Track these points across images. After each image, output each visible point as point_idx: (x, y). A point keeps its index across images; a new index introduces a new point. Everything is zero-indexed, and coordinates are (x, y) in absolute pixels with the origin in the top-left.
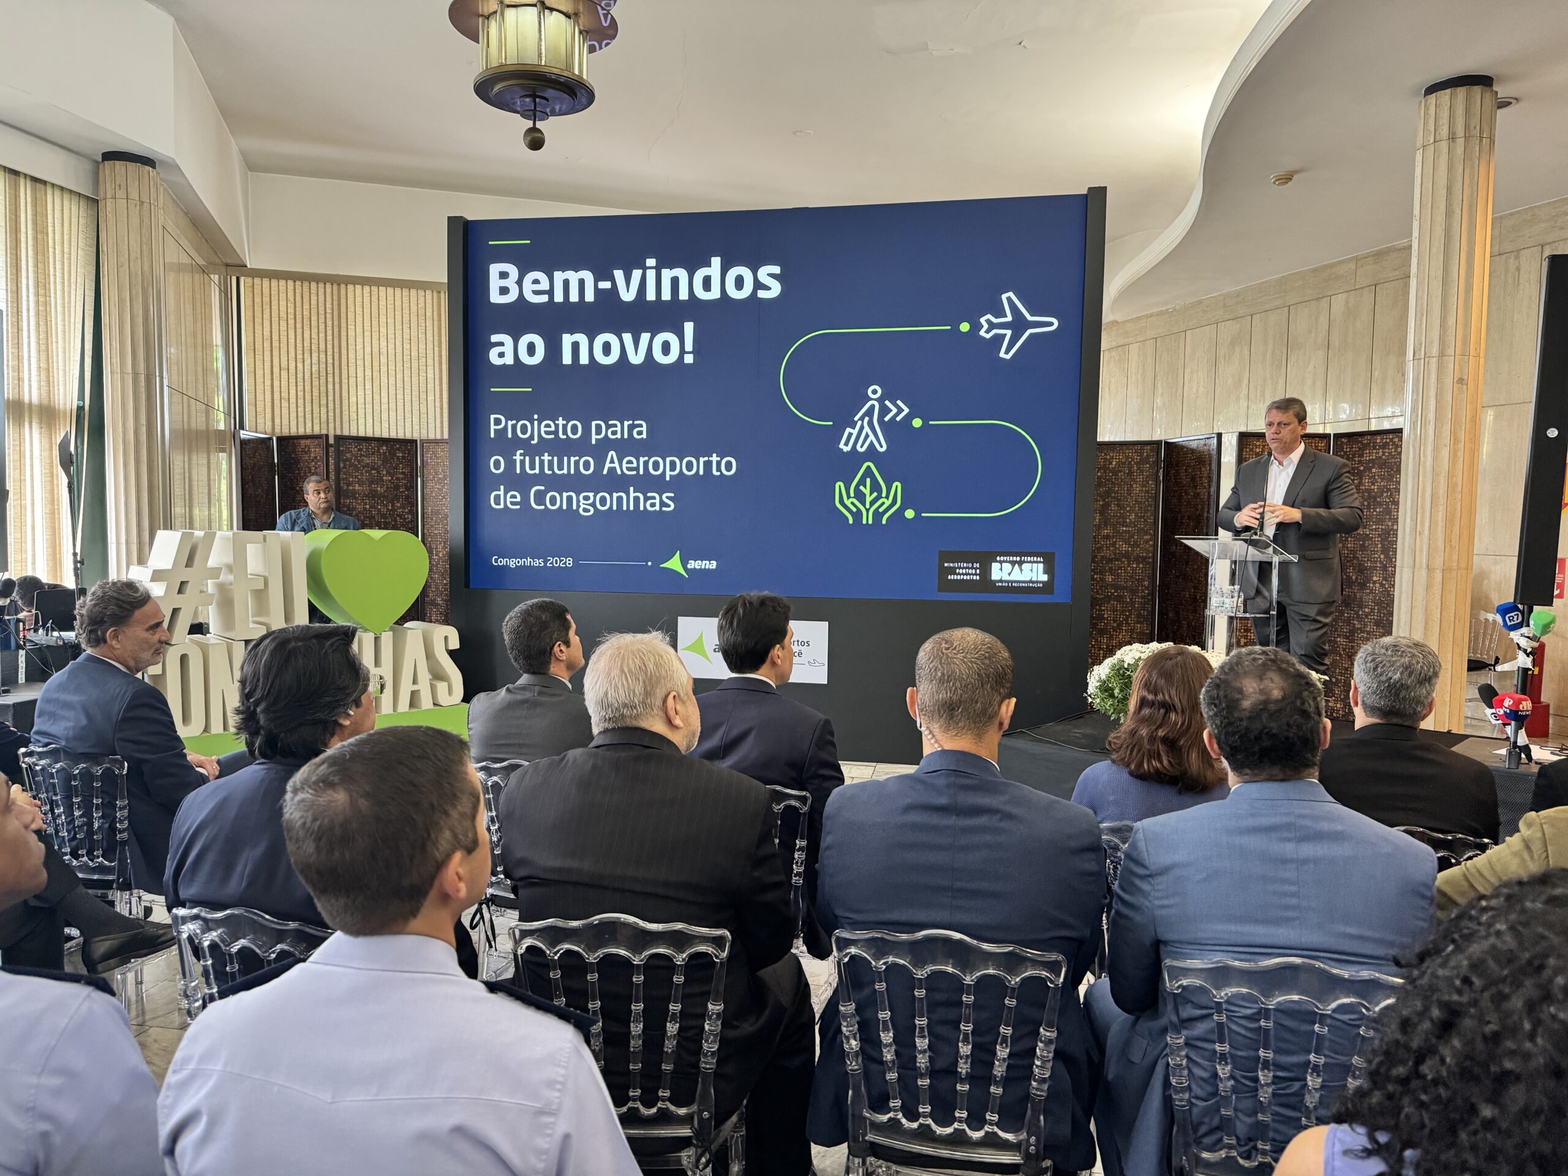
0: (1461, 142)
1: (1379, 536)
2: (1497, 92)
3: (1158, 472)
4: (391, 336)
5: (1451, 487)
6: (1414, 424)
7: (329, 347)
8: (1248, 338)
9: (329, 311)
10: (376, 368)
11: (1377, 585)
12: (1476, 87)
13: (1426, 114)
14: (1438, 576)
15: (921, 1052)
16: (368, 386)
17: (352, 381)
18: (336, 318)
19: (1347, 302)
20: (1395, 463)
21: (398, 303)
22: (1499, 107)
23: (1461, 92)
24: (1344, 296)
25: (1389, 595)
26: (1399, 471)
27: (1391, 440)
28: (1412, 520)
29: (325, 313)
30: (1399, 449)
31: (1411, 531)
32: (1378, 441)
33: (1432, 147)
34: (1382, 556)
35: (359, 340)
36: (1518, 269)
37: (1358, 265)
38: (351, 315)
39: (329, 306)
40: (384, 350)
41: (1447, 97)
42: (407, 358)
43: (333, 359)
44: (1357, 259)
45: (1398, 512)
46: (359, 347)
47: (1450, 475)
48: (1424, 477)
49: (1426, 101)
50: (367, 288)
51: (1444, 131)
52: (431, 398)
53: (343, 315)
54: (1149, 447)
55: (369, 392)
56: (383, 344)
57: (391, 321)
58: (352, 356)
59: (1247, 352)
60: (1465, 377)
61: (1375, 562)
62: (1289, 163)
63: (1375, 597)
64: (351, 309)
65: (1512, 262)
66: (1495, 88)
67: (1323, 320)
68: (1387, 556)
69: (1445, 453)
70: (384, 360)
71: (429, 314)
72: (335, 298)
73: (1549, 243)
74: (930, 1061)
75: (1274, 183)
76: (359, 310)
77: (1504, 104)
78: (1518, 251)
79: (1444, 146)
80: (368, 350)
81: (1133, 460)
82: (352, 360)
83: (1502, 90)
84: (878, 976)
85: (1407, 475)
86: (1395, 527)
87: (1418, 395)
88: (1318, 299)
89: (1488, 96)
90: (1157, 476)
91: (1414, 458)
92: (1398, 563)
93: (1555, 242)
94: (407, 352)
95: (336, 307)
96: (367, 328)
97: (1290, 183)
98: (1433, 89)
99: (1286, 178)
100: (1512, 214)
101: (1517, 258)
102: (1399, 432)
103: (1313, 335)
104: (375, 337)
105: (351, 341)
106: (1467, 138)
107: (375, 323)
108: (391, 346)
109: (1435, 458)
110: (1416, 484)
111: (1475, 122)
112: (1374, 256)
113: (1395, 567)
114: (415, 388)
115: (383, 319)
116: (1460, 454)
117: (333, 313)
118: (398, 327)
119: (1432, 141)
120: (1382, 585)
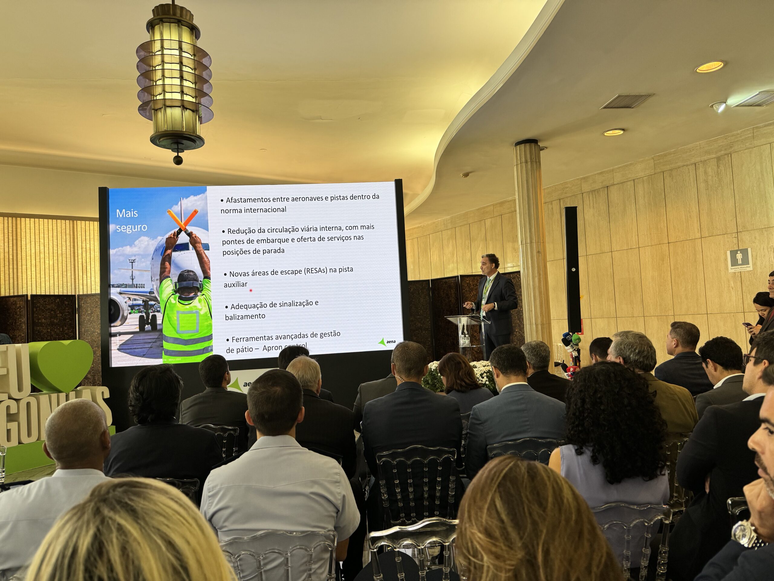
0: (529, 163)
1: (516, 313)
2: (539, 145)
3: (429, 293)
4: (46, 243)
5: (540, 293)
6: (524, 269)
7: (11, 250)
8: (455, 237)
9: (10, 232)
10: (38, 260)
11: (518, 333)
12: (532, 144)
13: (516, 153)
14: (540, 327)
15: (410, 493)
16: (33, 269)
17: (24, 267)
18: (14, 235)
19: (491, 222)
20: (519, 284)
21: (50, 227)
22: (541, 150)
23: (528, 145)
24: (490, 219)
25: (522, 336)
26: (520, 288)
27: (516, 275)
28: (528, 306)
29: (8, 232)
30: (519, 279)
31: (528, 310)
32: (512, 276)
33: (520, 165)
34: (518, 321)
35: (28, 246)
36: (552, 208)
37: (494, 207)
38: (23, 234)
39: (10, 229)
40: (42, 251)
41: (523, 147)
42: (55, 255)
43: (13, 256)
44: (493, 205)
45: (522, 303)
46: (28, 249)
47: (540, 287)
48: (530, 289)
49: (516, 148)
50: (32, 220)
51: (523, 160)
52: (69, 274)
53: (19, 234)
54: (425, 283)
55: (34, 273)
56: (42, 247)
57: (46, 236)
58: (24, 254)
59: (455, 242)
60: (540, 251)
61: (516, 324)
62: (468, 169)
63: (517, 338)
64: (23, 230)
65: (550, 206)
66: (539, 144)
67: (483, 229)
68: (520, 321)
69: (536, 279)
70: (42, 256)
71: (68, 232)
72: (14, 225)
73: (562, 199)
74: (414, 496)
75: (462, 177)
76: (28, 231)
77: (542, 149)
78: (552, 202)
79: (524, 164)
80: (33, 251)
81: (419, 288)
82: (24, 257)
83: (541, 144)
84: (394, 467)
85: (524, 289)
86: (522, 309)
87: (524, 258)
88: (480, 221)
89: (536, 147)
90: (429, 294)
91: (526, 282)
92: (525, 323)
93: (564, 198)
94: (55, 251)
95: (14, 230)
96: (33, 239)
97: (468, 177)
98: (518, 143)
99: (466, 175)
100: (548, 188)
101: (552, 204)
102: (519, 272)
103: (480, 235)
104: (37, 244)
105: (24, 247)
106: (531, 162)
107: (37, 237)
108: (46, 249)
109: (533, 281)
110: (527, 292)
111: (533, 156)
112: (500, 204)
113: (523, 325)
114: (60, 269)
115: (42, 235)
116: (542, 280)
117: (13, 232)
118: (51, 238)
119: (519, 163)
120: (519, 333)
